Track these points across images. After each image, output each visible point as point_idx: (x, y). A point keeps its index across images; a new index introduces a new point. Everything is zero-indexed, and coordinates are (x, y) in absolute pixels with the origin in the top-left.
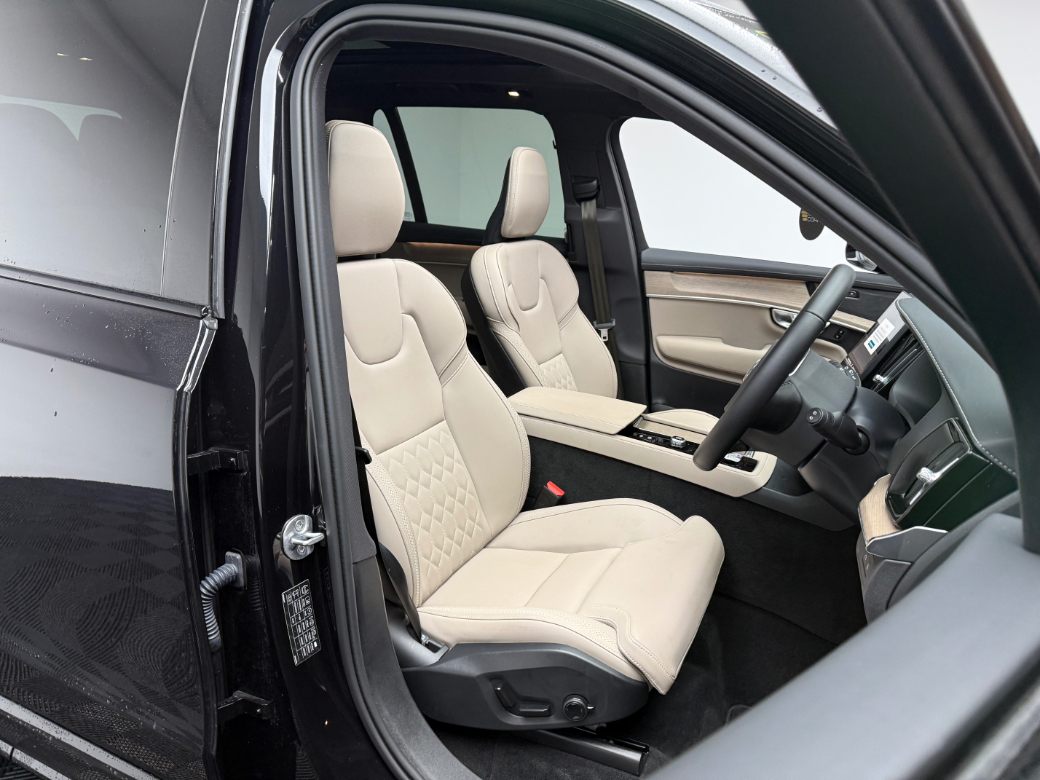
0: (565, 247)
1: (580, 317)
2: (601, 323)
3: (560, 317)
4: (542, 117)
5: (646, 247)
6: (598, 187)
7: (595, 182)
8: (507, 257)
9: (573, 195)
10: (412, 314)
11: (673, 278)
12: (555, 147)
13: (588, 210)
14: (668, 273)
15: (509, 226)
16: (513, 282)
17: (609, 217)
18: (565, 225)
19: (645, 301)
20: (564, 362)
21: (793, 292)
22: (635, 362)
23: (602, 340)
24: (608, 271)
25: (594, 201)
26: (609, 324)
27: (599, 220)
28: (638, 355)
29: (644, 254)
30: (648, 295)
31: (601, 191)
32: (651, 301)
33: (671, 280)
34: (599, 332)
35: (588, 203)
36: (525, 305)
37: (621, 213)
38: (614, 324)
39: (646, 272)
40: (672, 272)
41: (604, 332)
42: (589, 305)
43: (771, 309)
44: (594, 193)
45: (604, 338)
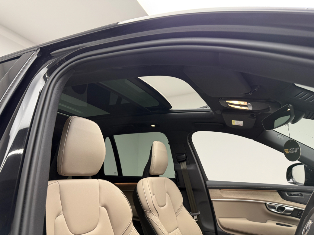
0: (176, 181)
1: (184, 211)
2: (194, 213)
3: (176, 210)
4: (163, 133)
5: (208, 180)
6: (186, 157)
7: (185, 155)
8: (152, 183)
9: (177, 160)
10: (105, 206)
11: (221, 192)
12: (169, 144)
13: (183, 166)
14: (219, 190)
15: (152, 170)
16: (155, 194)
17: (192, 168)
18: (175, 172)
19: (211, 202)
20: (179, 232)
21: (273, 195)
22: (210, 231)
23: (195, 221)
24: (194, 190)
25: (185, 162)
26: (197, 213)
27: (188, 169)
28: (211, 227)
29: (207, 182)
30: (212, 200)
31: (187, 158)
32: (213, 202)
33: (220, 193)
34: (193, 217)
35: (183, 163)
36: (161, 204)
37: (196, 166)
38: (199, 213)
39: (209, 190)
40: (220, 189)
41: (196, 217)
42: (187, 204)
43: (265, 204)
44: (185, 159)
45: (196, 220)
